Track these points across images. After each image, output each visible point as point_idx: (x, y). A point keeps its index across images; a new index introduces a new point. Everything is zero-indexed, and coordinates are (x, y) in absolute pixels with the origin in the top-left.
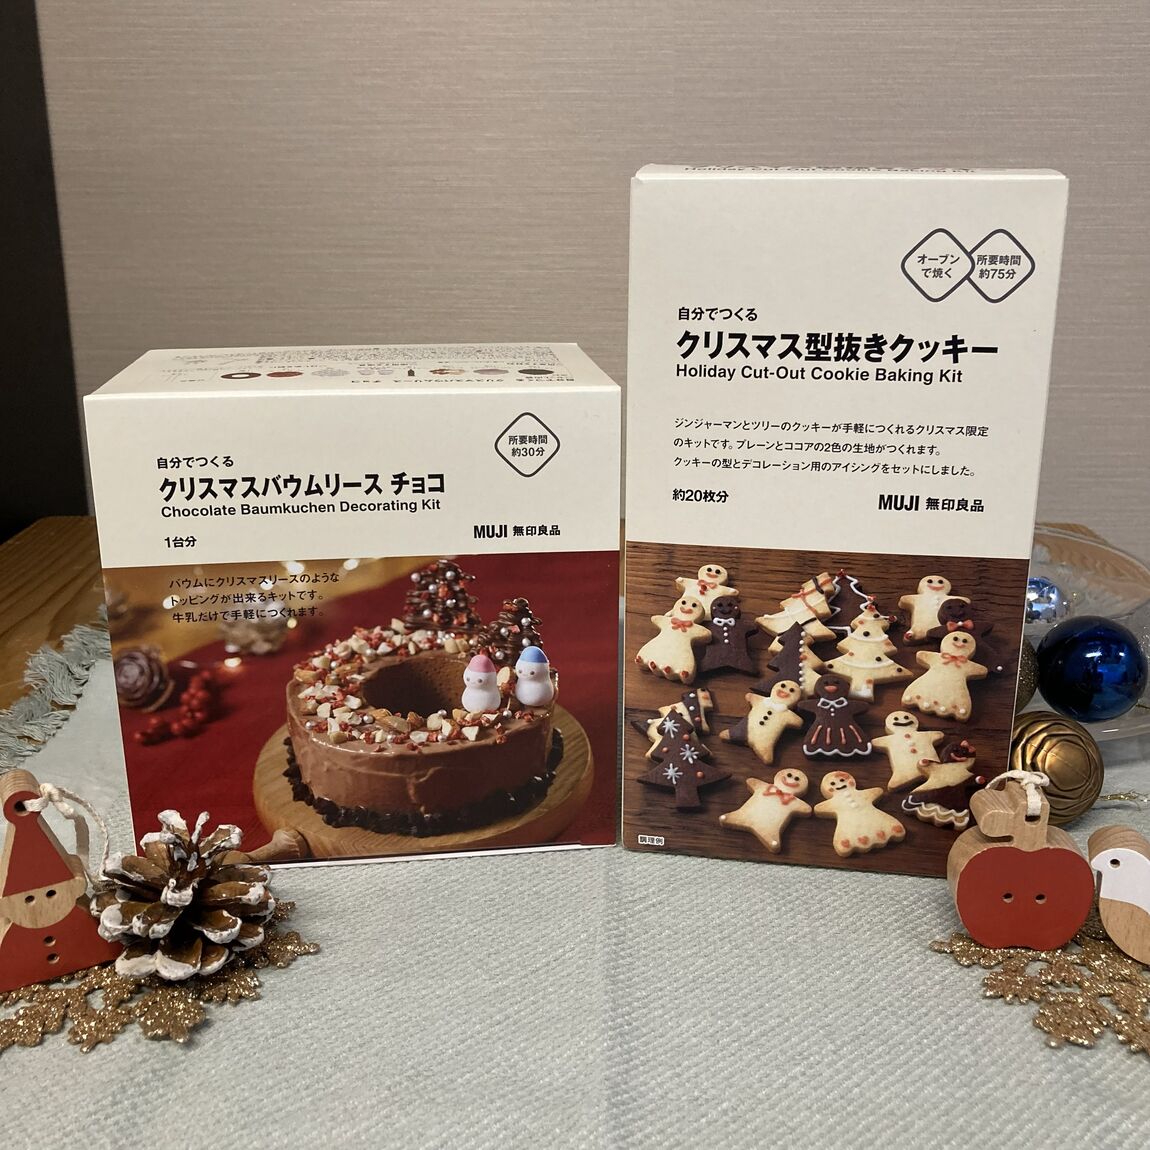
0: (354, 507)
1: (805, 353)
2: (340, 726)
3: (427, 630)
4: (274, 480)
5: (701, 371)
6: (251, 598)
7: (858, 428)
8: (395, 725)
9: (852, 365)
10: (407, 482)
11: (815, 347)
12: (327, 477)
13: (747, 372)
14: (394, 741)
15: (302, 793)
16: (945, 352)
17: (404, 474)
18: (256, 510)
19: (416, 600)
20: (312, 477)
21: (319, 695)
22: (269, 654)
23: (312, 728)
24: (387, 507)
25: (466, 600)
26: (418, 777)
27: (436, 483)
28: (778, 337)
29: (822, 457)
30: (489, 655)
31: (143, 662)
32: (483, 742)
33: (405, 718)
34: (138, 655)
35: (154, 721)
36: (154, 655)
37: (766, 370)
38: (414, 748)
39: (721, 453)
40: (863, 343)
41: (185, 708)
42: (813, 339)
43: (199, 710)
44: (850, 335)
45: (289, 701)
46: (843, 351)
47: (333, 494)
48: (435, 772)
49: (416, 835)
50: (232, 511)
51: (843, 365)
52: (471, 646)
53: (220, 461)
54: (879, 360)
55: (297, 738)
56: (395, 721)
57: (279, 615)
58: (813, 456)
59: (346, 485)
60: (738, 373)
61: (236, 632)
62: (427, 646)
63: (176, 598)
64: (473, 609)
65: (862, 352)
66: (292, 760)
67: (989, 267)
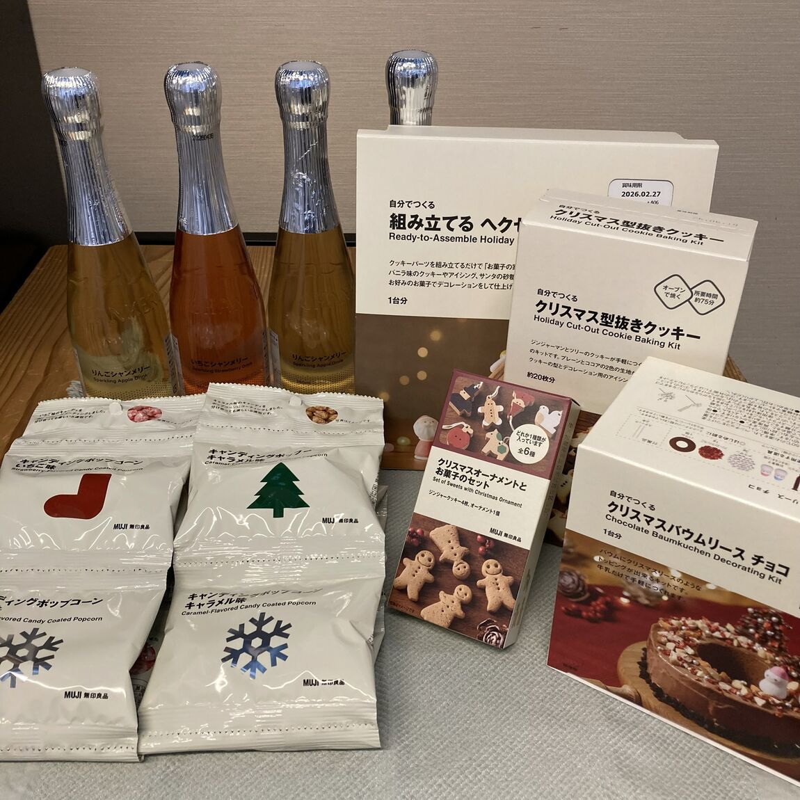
0: (723, 560)
1: (600, 321)
2: (678, 657)
3: (750, 639)
4: (677, 527)
5: (546, 320)
6: (645, 576)
7: (624, 361)
8: (712, 673)
9: (624, 331)
10: (763, 562)
11: (606, 320)
12: (711, 539)
13: (570, 325)
14: (708, 680)
15: (645, 675)
16: (672, 334)
17: (762, 557)
18: (661, 537)
19: (747, 621)
20: (701, 535)
21: (670, 637)
22: (646, 606)
23: (660, 650)
24: (744, 568)
25: (781, 636)
26: (717, 704)
27: (784, 571)
28: (587, 311)
29: (604, 372)
30: (787, 671)
31: (576, 579)
32: (766, 710)
33: (720, 673)
34: (574, 574)
35: (574, 606)
36: (582, 578)
37: (579, 326)
38: (719, 690)
39: (553, 360)
40: (630, 322)
41: (592, 608)
42: (604, 316)
43: (599, 613)
44: (624, 317)
45: (652, 632)
46: (620, 324)
47: (712, 548)
48: (728, 708)
49: (705, 728)
50: (647, 532)
51: (619, 331)
52: (776, 661)
53: (647, 505)
54: (638, 332)
55: (651, 651)
56: (713, 672)
57: (658, 591)
58: (599, 370)
59: (721, 547)
60: (565, 325)
61: (631, 588)
62: (746, 646)
63: (602, 558)
64: (784, 643)
65: (629, 326)
66: (644, 658)
67: (701, 298)
